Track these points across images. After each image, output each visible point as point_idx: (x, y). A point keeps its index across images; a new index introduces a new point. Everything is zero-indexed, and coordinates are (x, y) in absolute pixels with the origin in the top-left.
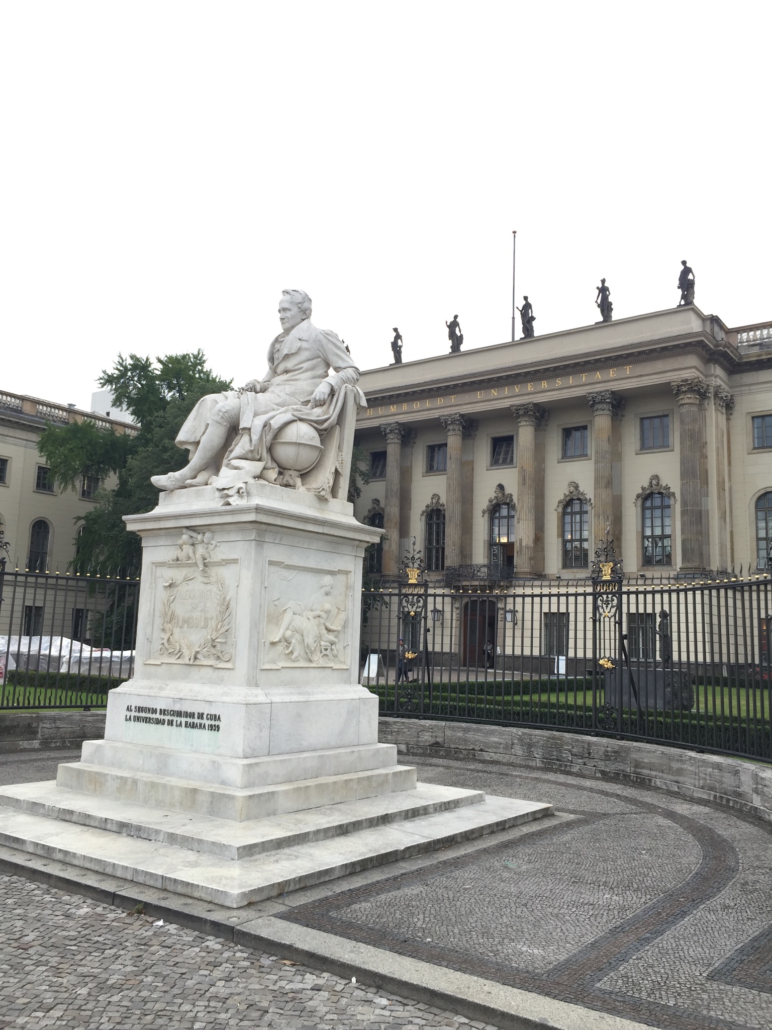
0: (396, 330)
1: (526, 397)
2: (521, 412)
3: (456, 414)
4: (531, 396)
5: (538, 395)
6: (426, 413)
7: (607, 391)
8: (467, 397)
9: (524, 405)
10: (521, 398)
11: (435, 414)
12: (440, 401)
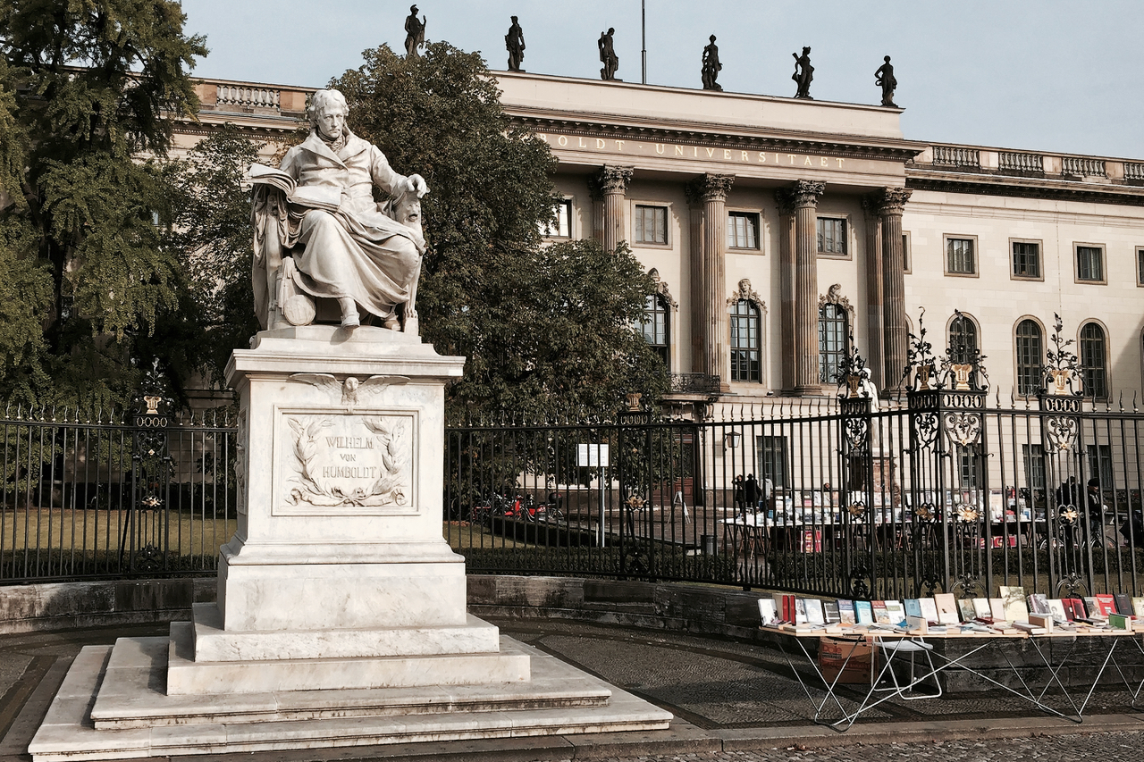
0: (514, 19)
1: (722, 166)
2: (721, 185)
3: (629, 167)
4: (728, 166)
5: (737, 167)
6: (578, 155)
7: (823, 182)
8: (641, 147)
9: (723, 176)
10: (715, 165)
11: (596, 161)
12: (600, 144)
